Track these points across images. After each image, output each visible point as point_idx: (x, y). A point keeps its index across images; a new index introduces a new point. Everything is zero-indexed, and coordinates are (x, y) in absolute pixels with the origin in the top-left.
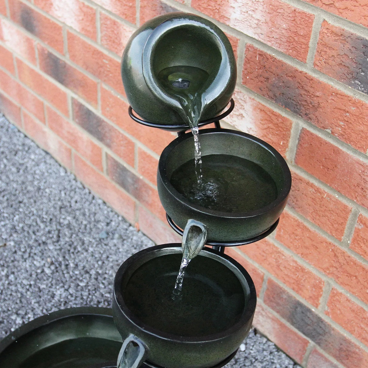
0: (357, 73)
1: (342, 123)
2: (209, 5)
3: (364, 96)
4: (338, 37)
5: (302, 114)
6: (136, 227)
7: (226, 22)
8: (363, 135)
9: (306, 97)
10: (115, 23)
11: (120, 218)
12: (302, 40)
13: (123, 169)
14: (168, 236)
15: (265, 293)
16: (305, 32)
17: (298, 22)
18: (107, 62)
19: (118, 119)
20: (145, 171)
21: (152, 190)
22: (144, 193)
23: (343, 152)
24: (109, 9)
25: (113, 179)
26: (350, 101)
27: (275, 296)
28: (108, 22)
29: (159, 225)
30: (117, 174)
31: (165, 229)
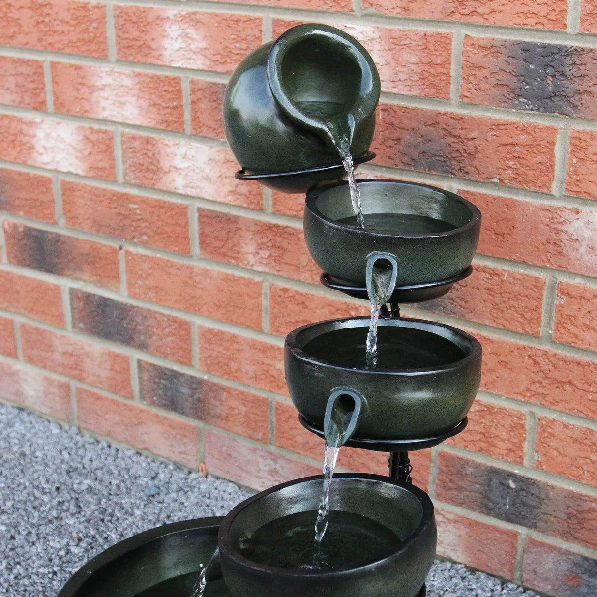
0: (521, 88)
1: (511, 163)
3: (533, 115)
4: (488, 51)
5: (454, 171)
6: (202, 471)
8: (543, 167)
9: (456, 145)
10: (148, 141)
11: (171, 467)
12: (440, 70)
13: (171, 376)
14: (260, 460)
15: (436, 481)
16: (443, 58)
17: (432, 49)
18: (136, 206)
19: (159, 293)
20: (212, 363)
21: (227, 390)
22: (213, 401)
23: (520, 202)
24: (138, 123)
25: (153, 403)
26: (517, 128)
27: (455, 478)
28: (137, 143)
29: (243, 447)
30: (161, 389)
31: (254, 450)
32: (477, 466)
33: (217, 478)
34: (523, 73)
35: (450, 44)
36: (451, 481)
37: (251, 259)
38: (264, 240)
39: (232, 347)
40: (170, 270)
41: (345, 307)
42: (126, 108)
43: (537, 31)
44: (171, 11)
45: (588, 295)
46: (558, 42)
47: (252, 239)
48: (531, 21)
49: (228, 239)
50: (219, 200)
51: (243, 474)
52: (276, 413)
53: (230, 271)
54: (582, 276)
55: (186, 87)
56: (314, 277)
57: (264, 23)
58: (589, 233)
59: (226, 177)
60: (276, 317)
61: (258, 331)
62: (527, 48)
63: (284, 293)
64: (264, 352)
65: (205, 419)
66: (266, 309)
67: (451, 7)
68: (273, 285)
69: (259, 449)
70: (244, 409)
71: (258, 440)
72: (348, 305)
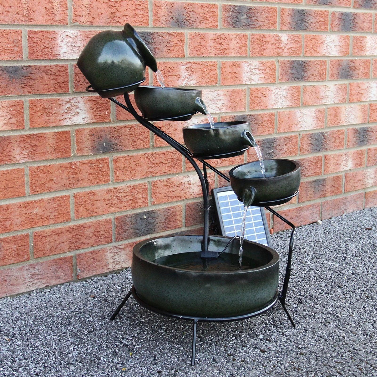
2: (43, 52)
7: (57, 58)
14: (25, 273)
15: (116, 232)
21: (3, 240)
27: (123, 227)
29: (14, 271)
31: (21, 269)
32: (131, 216)
36: (122, 229)
37: (18, 157)
38: (25, 145)
39: (6, 213)
41: (69, 165)
43: (139, 27)
46: (146, 31)
47: (19, 146)
48: (138, 24)
49: (3, 150)
51: (15, 287)
52: (34, 239)
53: (5, 169)
56: (54, 155)
57: (23, 33)
60: (34, 184)
61: (23, 196)
63: (38, 169)
64: (26, 207)
66: (28, 182)
67: (109, 20)
68: (31, 167)
69: (24, 266)
70: (15, 246)
71: (24, 261)
72: (71, 164)
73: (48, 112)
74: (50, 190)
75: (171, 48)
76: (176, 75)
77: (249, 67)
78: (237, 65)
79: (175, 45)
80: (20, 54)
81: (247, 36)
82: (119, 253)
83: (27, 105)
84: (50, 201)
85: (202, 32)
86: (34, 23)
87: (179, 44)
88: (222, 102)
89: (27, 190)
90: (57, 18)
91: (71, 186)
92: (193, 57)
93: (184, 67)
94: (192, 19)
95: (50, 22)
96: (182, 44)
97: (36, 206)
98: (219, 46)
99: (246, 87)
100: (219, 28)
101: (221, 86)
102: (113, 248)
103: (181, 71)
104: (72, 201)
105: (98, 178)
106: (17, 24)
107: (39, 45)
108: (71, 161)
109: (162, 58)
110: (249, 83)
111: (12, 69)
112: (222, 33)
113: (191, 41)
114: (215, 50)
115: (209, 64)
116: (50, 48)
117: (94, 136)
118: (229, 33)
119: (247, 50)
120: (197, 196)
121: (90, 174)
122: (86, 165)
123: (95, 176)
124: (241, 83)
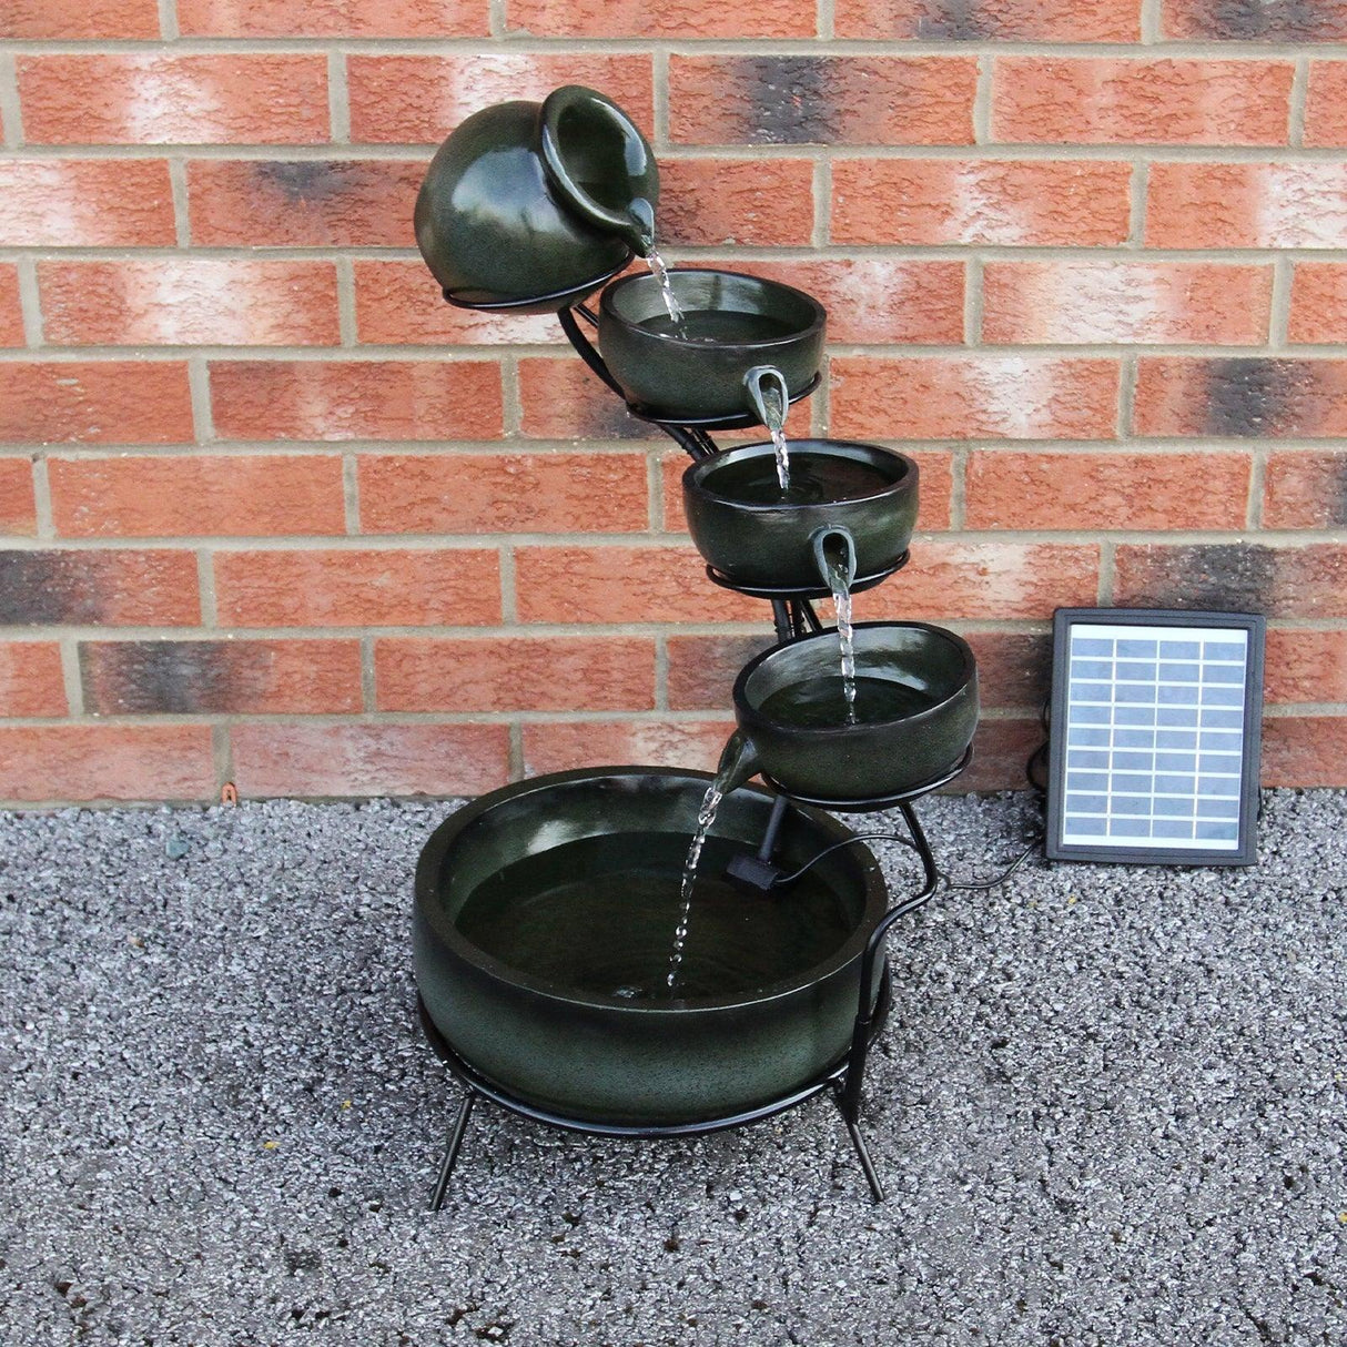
0: (758, 116)
1: (751, 215)
2: (401, 122)
3: (777, 149)
4: (707, 73)
5: (667, 238)
6: (230, 798)
8: (797, 214)
10: (97, 270)
11: (165, 810)
12: (637, 104)
13: (156, 653)
14: (349, 745)
15: (668, 683)
16: (641, 89)
17: (623, 77)
18: (74, 381)
19: (128, 519)
20: (245, 610)
21: (277, 647)
22: (247, 673)
23: (769, 265)
24: (74, 243)
25: (117, 711)
26: (756, 169)
27: (696, 669)
28: (72, 277)
29: (313, 733)
30: (134, 682)
31: (336, 732)
32: (729, 642)
33: (262, 801)
34: (760, 96)
35: (650, 69)
36: (691, 676)
37: (320, 424)
38: (343, 391)
39: (284, 574)
40: (152, 474)
41: (497, 463)
42: (46, 222)
43: (776, 41)
44: (144, 58)
45: (874, 369)
46: (805, 53)
47: (321, 392)
48: (769, 30)
49: (272, 401)
50: (252, 342)
51: (315, 778)
52: (377, 659)
53: (277, 453)
54: (862, 345)
55: (178, 174)
56: (440, 429)
57: (330, 63)
58: (868, 289)
59: (265, 305)
60: (372, 505)
61: (337, 535)
62: (764, 65)
63: (386, 465)
64: (348, 566)
65: (233, 708)
66: (352, 497)
67: (649, 19)
68: (364, 456)
69: (344, 727)
70: (315, 668)
71: (344, 712)
72: (503, 460)
73: (422, 302)
74: (427, 527)
75: (911, 114)
76: (933, 203)
77: (1296, 187)
78: (1234, 179)
79: (929, 100)
80: (320, 128)
81: (1290, 69)
82: (680, 745)
83: (346, 278)
84: (428, 560)
85: (1062, 55)
86: (365, 32)
87: (949, 96)
88: (1151, 306)
89: (352, 520)
90: (450, 17)
91: (503, 524)
92: (1014, 145)
93: (972, 179)
94: (1016, 10)
95: (423, 31)
96: (961, 99)
97: (381, 567)
98: (1145, 106)
99: (1274, 260)
100: (1145, 39)
101: (1146, 249)
102: (659, 728)
103: (955, 191)
104: (507, 568)
105: (600, 512)
106: (311, 36)
107: (386, 99)
108: (501, 452)
109: (869, 144)
110: (1291, 246)
111: (294, 171)
112: (1162, 57)
113: (1005, 88)
114: (1123, 122)
115: (1088, 170)
116: (426, 108)
117: (590, 383)
118: (1198, 57)
119: (1285, 123)
120: (1015, 616)
121: (570, 497)
122: (559, 470)
123: (592, 506)
124: (1248, 244)
